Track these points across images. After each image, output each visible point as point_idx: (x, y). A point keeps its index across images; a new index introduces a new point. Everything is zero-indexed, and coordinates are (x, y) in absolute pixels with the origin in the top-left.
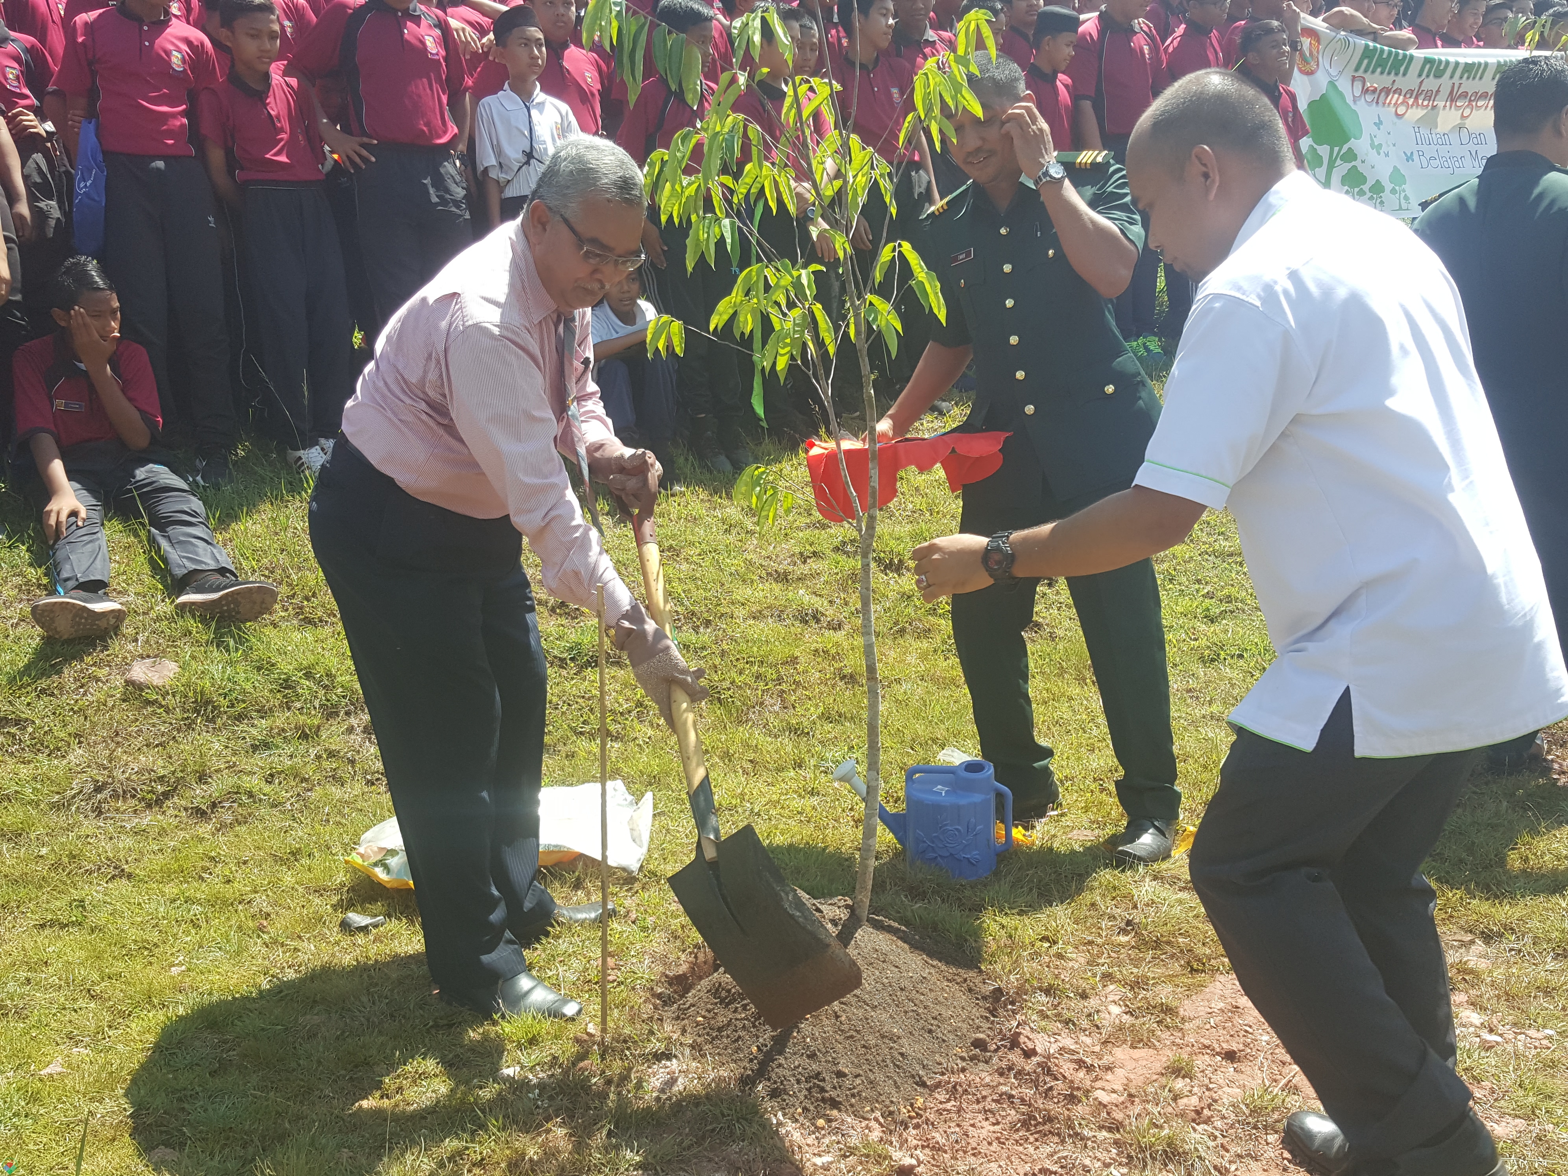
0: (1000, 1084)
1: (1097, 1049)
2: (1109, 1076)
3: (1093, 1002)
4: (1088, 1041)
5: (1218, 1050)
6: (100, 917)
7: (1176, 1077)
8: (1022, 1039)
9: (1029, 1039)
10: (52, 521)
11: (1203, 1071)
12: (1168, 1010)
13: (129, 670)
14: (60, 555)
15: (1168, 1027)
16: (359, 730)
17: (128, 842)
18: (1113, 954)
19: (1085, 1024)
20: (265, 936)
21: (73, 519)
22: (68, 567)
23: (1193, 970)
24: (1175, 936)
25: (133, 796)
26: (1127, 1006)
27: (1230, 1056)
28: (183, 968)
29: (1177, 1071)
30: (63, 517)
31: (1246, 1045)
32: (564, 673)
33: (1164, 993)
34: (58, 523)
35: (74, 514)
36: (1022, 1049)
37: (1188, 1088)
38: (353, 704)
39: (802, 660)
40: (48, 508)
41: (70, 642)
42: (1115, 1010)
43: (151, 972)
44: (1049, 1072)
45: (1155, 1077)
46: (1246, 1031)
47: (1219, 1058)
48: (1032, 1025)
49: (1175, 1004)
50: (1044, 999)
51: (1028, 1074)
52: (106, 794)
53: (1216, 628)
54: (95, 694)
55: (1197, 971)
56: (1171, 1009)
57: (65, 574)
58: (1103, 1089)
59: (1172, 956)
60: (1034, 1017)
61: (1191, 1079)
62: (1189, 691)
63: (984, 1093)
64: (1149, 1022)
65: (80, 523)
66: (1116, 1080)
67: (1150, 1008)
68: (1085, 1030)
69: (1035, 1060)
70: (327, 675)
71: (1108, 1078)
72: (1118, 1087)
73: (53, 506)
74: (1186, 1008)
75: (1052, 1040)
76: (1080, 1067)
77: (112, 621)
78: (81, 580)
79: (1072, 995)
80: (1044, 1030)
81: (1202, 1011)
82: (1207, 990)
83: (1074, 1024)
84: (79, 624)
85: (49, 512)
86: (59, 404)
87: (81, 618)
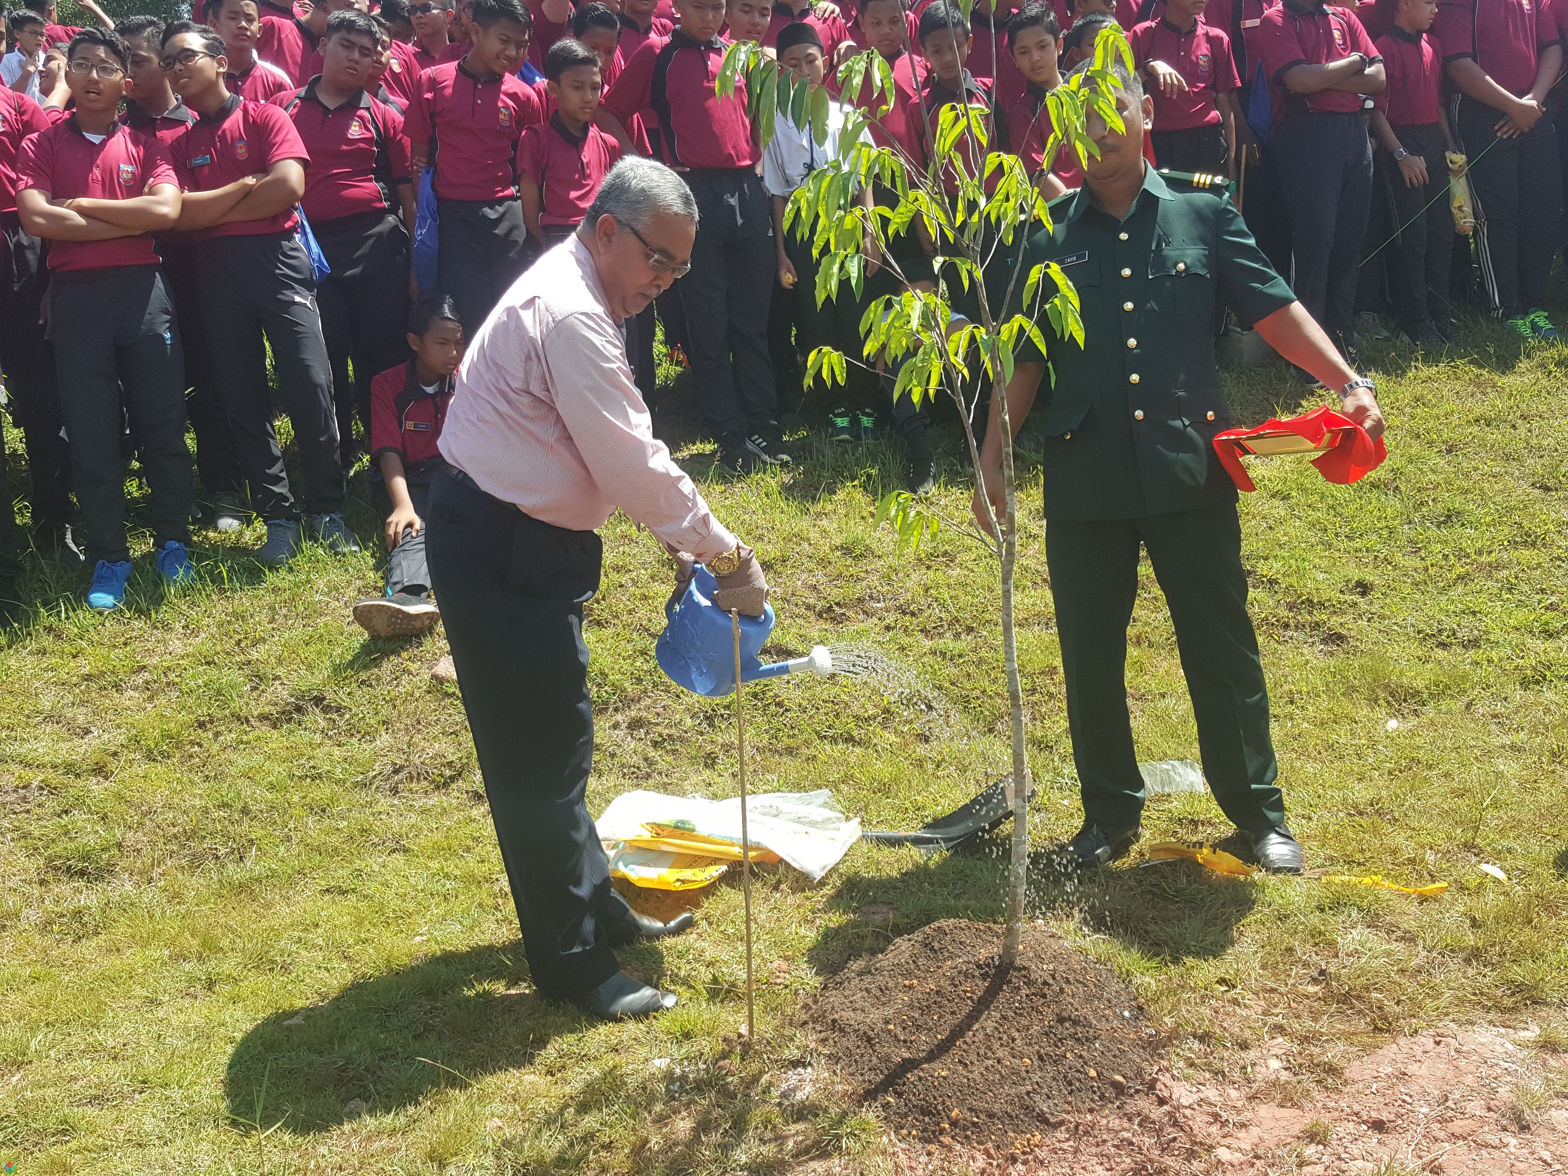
0: (1124, 1129)
1: (1239, 1104)
2: (1242, 1134)
3: (1252, 1054)
4: (1234, 1094)
5: (1365, 1118)
7: (1310, 1143)
8: (1159, 1086)
9: (1166, 1086)
10: (391, 531)
11: (1340, 1139)
12: (1332, 1070)
13: (435, 665)
14: (395, 561)
15: (1327, 1088)
17: (414, 820)
18: (1293, 1005)
19: (1236, 1076)
20: (499, 914)
21: (409, 530)
22: (398, 572)
23: (1376, 1029)
24: (1367, 990)
25: (425, 779)
26: (1289, 1061)
27: (1378, 1126)
28: (425, 938)
29: (1314, 1136)
30: (400, 529)
31: (1399, 1116)
33: (1333, 1053)
34: (396, 533)
35: (410, 525)
36: (1157, 1096)
37: (1318, 1156)
40: (389, 520)
41: (390, 639)
42: (1275, 1064)
44: (1175, 1124)
45: (1289, 1140)
46: (1404, 1101)
47: (1365, 1127)
48: (1175, 1072)
49: (1343, 1063)
50: (1196, 1045)
51: (1154, 1122)
52: (401, 776)
54: (406, 685)
55: (1381, 1030)
56: (1336, 1069)
57: (395, 579)
58: (1228, 1147)
59: (1360, 1012)
60: (1181, 1064)
61: (1325, 1146)
63: (1105, 1137)
64: (1307, 1080)
65: (414, 534)
66: (1246, 1140)
67: (1314, 1066)
68: (1234, 1083)
69: (1166, 1108)
71: (1240, 1135)
72: (1246, 1146)
73: (393, 518)
74: (1353, 1071)
75: (1194, 1089)
76: (1216, 1120)
77: (427, 622)
78: (406, 584)
79: (1229, 1045)
80: (1187, 1079)
81: (1368, 1075)
82: (1380, 1052)
83: (1224, 1076)
84: (395, 623)
85: (390, 523)
86: (410, 425)
87: (397, 618)
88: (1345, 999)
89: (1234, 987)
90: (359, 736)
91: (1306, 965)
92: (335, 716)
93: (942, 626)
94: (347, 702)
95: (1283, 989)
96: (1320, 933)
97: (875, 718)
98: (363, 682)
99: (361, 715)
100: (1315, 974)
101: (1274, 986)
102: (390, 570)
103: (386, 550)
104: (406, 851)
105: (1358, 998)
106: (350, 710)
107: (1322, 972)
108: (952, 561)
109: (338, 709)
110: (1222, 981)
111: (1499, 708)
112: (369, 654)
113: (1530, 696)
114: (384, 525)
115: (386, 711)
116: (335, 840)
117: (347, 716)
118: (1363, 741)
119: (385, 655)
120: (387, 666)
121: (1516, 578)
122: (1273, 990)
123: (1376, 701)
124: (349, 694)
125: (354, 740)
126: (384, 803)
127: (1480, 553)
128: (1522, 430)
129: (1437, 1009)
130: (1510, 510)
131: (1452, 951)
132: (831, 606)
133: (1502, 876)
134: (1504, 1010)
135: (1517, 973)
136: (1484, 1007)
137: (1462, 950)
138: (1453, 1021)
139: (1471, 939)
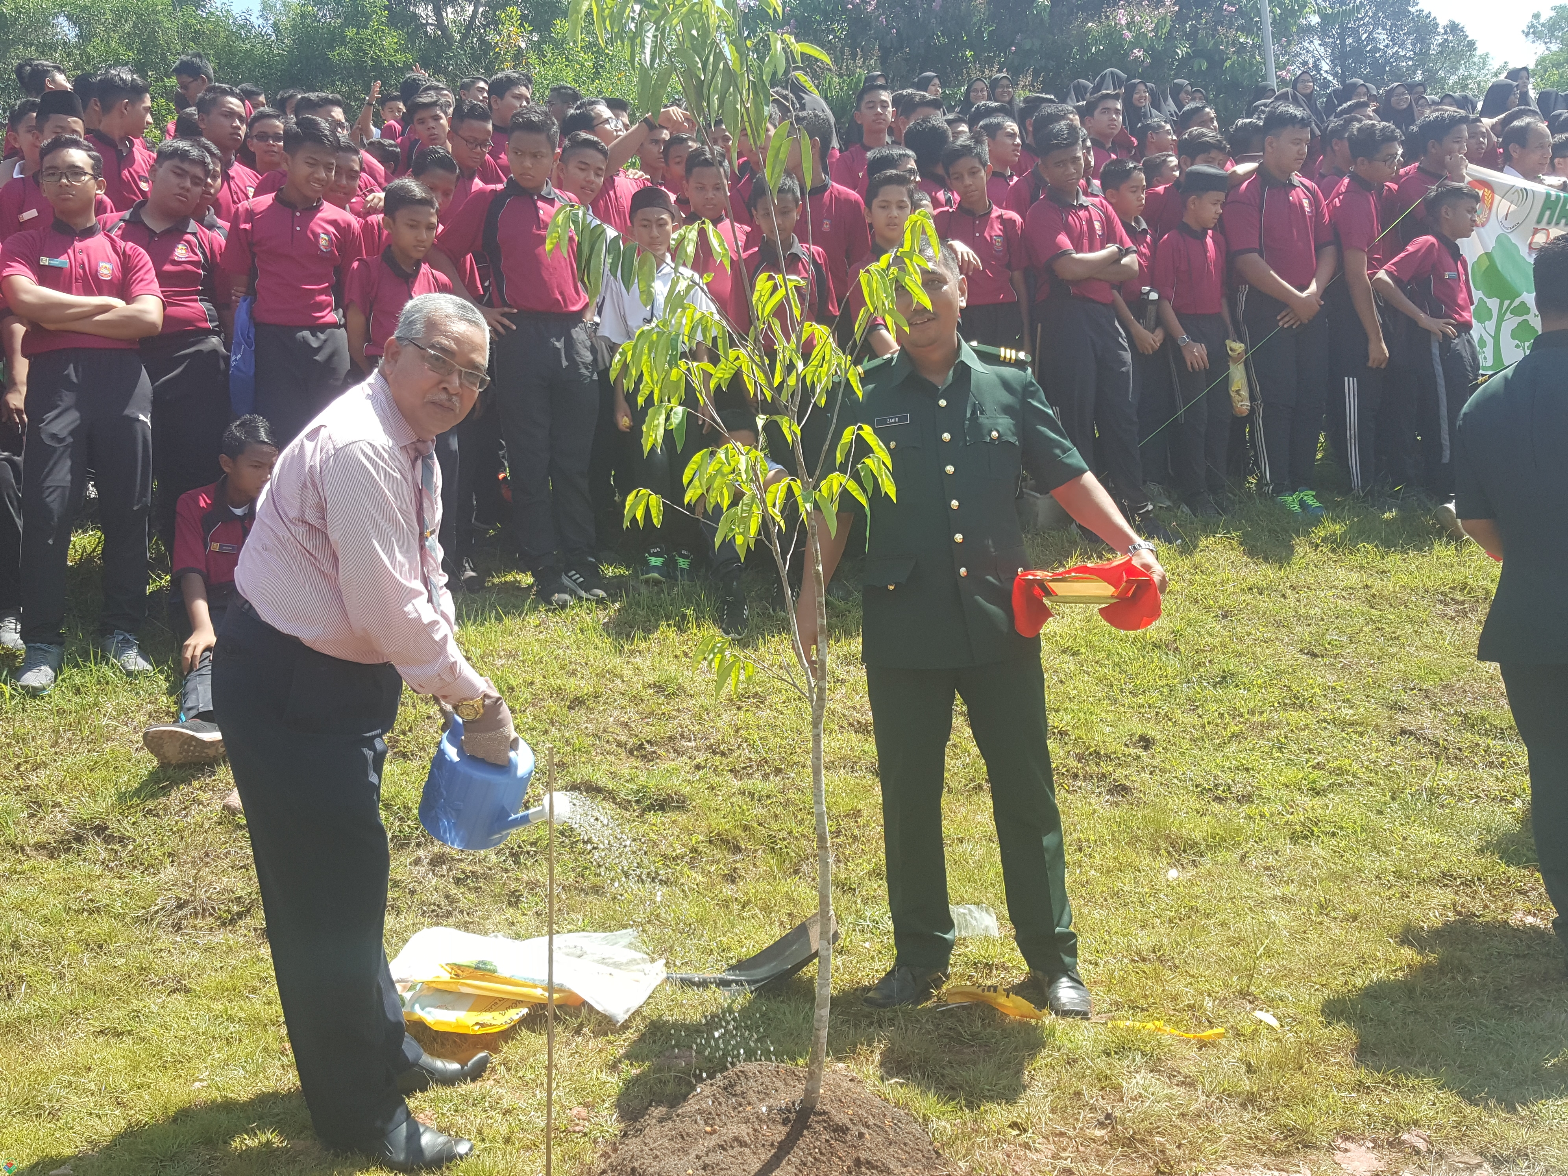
10: (188, 655)
14: (190, 685)
16: (425, 862)
17: (196, 957)
20: (284, 1059)
21: (207, 654)
22: (194, 697)
23: (1159, 1172)
24: (1151, 1134)
25: (211, 915)
28: (205, 1083)
30: (198, 652)
34: (193, 657)
35: (209, 649)
40: (187, 643)
41: (181, 766)
52: (188, 910)
54: (195, 815)
55: (1163, 1173)
57: (189, 704)
59: (1144, 1155)
73: (191, 641)
77: (221, 750)
78: (201, 710)
84: (187, 751)
85: (188, 646)
86: (215, 547)
87: (190, 746)
88: (1129, 1142)
89: (1025, 1131)
90: (142, 868)
91: (1093, 1109)
92: (117, 847)
93: (751, 767)
94: (130, 832)
95: (1071, 1133)
96: (1106, 1077)
97: (683, 857)
98: (149, 812)
99: (145, 847)
100: (1102, 1118)
101: (1063, 1130)
102: (185, 695)
103: (181, 674)
104: (187, 991)
105: (1142, 1141)
106: (134, 840)
107: (1108, 1116)
108: (762, 703)
109: (121, 840)
110: (1014, 1125)
111: (1271, 862)
112: (157, 783)
113: (1300, 850)
114: (181, 648)
115: (172, 842)
116: (112, 978)
117: (130, 847)
118: (1146, 890)
119: (175, 782)
120: (176, 795)
121: (1286, 737)
122: (1062, 1134)
123: (1158, 850)
124: (134, 823)
125: (136, 873)
126: (165, 940)
127: (1252, 712)
128: (1292, 600)
129: (1216, 1152)
130: (1280, 673)
131: (1229, 1095)
132: (642, 744)
133: (1275, 1023)
134: (1278, 1154)
135: (1289, 1117)
136: (1259, 1150)
137: (1238, 1094)
138: (1231, 1164)
139: (1246, 1084)
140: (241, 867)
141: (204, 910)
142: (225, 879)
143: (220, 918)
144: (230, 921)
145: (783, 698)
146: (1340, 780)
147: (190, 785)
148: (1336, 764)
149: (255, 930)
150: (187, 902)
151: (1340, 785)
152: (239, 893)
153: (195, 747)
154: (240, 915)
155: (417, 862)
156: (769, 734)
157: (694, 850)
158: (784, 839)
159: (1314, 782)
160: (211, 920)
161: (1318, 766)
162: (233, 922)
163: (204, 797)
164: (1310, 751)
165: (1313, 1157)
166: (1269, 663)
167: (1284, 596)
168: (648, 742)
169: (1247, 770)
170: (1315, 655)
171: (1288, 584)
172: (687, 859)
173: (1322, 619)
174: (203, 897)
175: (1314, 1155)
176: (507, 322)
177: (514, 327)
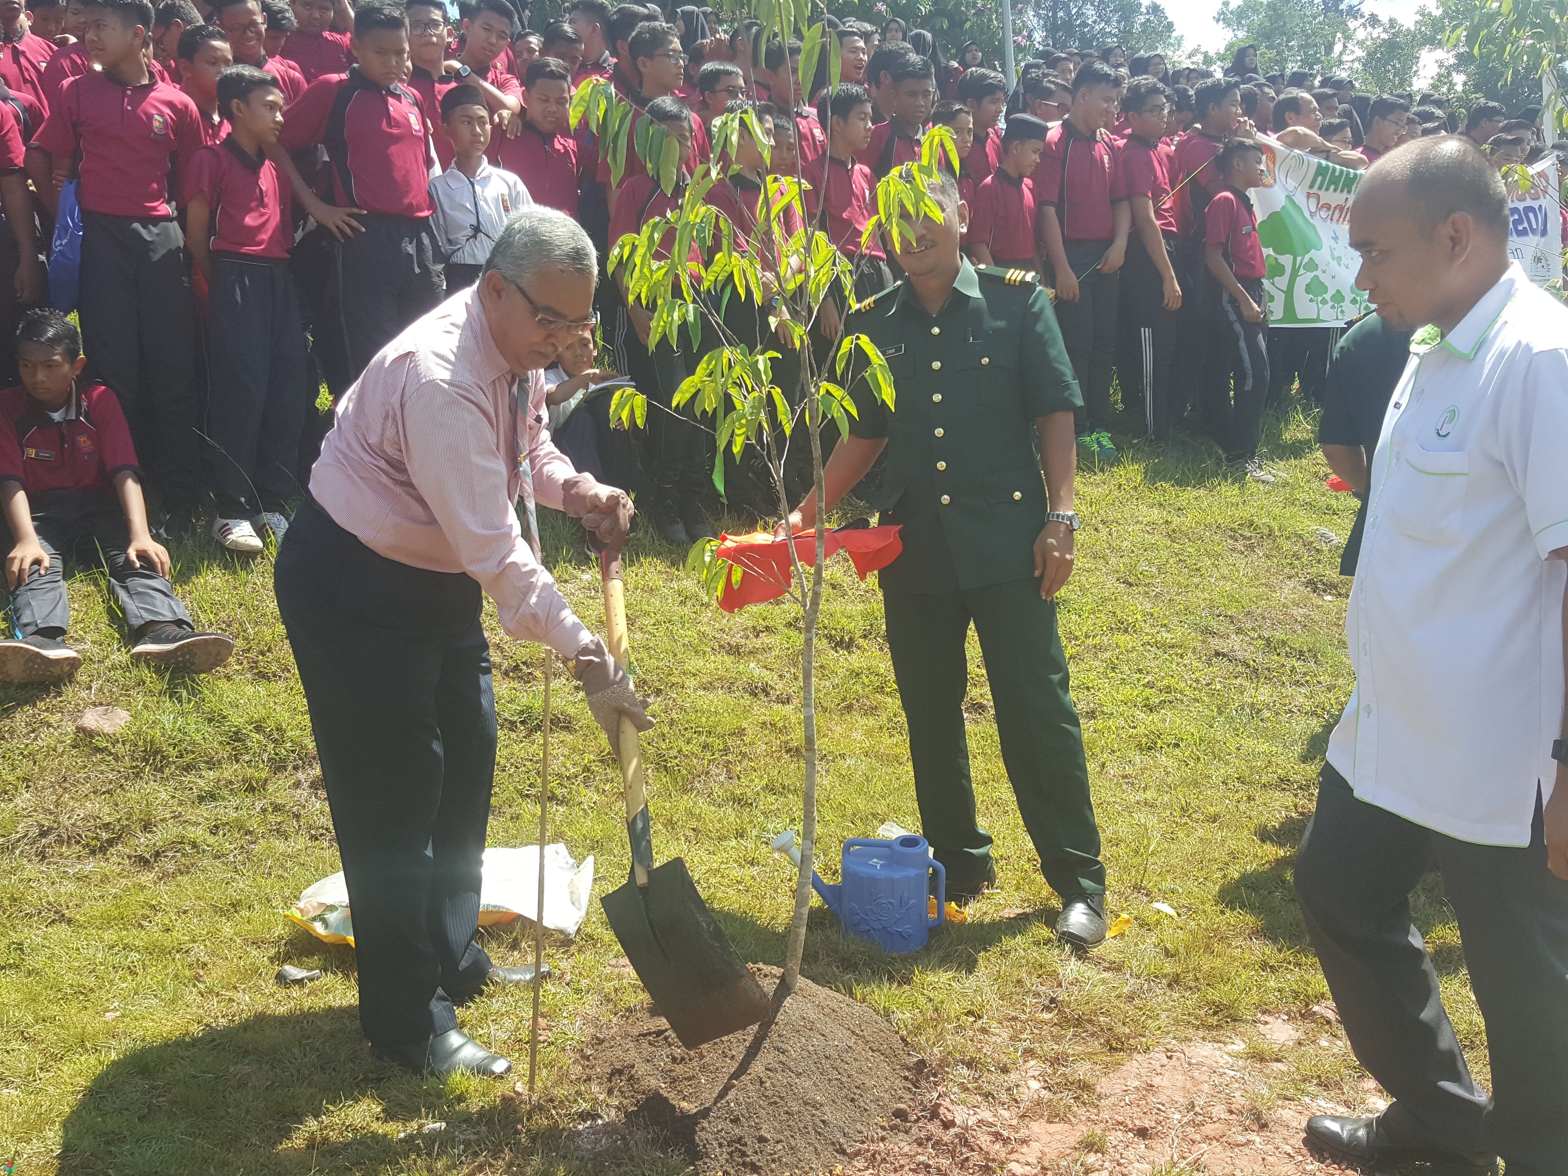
0: (918, 1154)
1: (1014, 1122)
2: (1024, 1149)
3: (1013, 1076)
4: (1006, 1114)
5: (1131, 1126)
6: (38, 961)
7: (1089, 1152)
8: (942, 1110)
9: (949, 1110)
10: (15, 568)
11: (1115, 1147)
12: (1085, 1086)
13: (81, 717)
14: (21, 601)
15: (1084, 1103)
16: (306, 785)
17: (70, 887)
18: (1035, 1031)
19: (1004, 1097)
20: (200, 985)
21: (36, 567)
22: (28, 612)
23: (1112, 1049)
24: (1096, 1015)
25: (78, 842)
26: (1046, 1081)
27: (1142, 1133)
28: (118, 1014)
29: (1090, 1145)
30: (26, 565)
31: (1159, 1123)
32: (513, 735)
33: (1082, 1070)
34: (21, 570)
35: (37, 562)
36: (942, 1120)
37: (1100, 1163)
38: (301, 759)
39: (749, 732)
40: (11, 555)
41: (23, 686)
42: (1035, 1085)
43: (85, 1017)
44: (966, 1144)
45: (1069, 1151)
46: (1159, 1109)
47: (1131, 1135)
48: (952, 1097)
49: (1092, 1081)
50: (965, 1071)
51: (946, 1145)
52: (52, 838)
53: (1154, 716)
54: (46, 738)
55: (1116, 1049)
56: (1088, 1086)
57: (25, 620)
58: (1018, 1162)
59: (1092, 1035)
60: (955, 1089)
61: (1103, 1154)
62: (1125, 777)
63: (902, 1162)
64: (1067, 1098)
65: (43, 572)
66: (1031, 1153)
67: (1068, 1084)
68: (1003, 1104)
69: (953, 1131)
70: (277, 729)
71: (1023, 1150)
72: (1032, 1160)
73: (17, 553)
74: (1103, 1086)
75: (972, 1112)
76: (997, 1140)
77: (67, 669)
78: (41, 626)
79: (993, 1069)
80: (964, 1102)
81: (1118, 1089)
82: (1124, 1068)
83: (994, 1098)
84: (32, 670)
85: (13, 559)
87: (34, 663)
88: (1078, 1022)
89: (980, 1017)
91: (1037, 995)
95: (1023, 1017)
96: (1041, 966)
100: (1047, 1002)
101: (1014, 1015)
102: (16, 610)
104: (69, 921)
105: (1090, 1021)
107: (1053, 1000)
110: (970, 1013)
115: (25, 767)
119: (19, 703)
120: (21, 717)
122: (1014, 1019)
126: (31, 869)
129: (1159, 1028)
131: (1156, 977)
133: (1172, 912)
134: (1211, 1028)
135: (1214, 995)
136: (1194, 1025)
137: (1165, 976)
138: (1175, 1038)
139: (1169, 968)
140: (104, 793)
141: (69, 837)
142: (89, 805)
143: (88, 845)
144: (101, 849)
145: (653, 621)
146: (1170, 697)
147: (35, 705)
148: (1165, 682)
149: (129, 857)
150: (50, 829)
151: (1171, 702)
152: (107, 819)
153: (39, 665)
154: (111, 842)
155: (297, 785)
156: (645, 655)
157: (587, 769)
158: (676, 758)
159: (1148, 699)
160: (78, 848)
161: (1150, 685)
162: (103, 850)
163: (54, 719)
164: (1140, 671)
165: (1242, 1029)
166: (1095, 590)
167: (1096, 529)
168: (524, 663)
169: (1088, 688)
170: (1131, 585)
171: (1099, 519)
172: (580, 778)
173: (1133, 552)
174: (67, 823)
175: (1242, 1027)
176: (355, 223)
177: (364, 230)
